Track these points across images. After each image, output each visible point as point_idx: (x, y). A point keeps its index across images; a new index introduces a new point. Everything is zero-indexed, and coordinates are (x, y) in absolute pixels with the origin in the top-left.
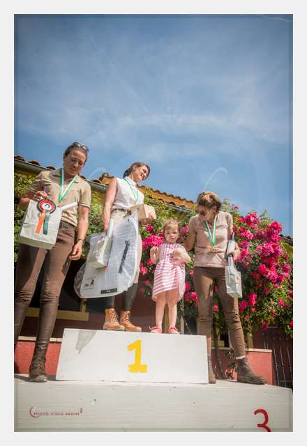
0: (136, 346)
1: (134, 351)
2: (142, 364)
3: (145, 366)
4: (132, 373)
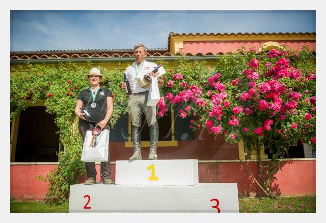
0: (152, 168)
2: (155, 176)
3: (157, 177)
4: (150, 181)
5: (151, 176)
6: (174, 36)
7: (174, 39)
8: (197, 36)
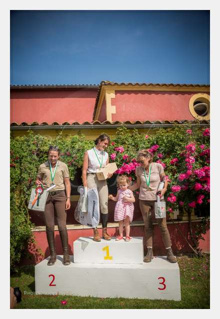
1: (106, 251)
4: (106, 260)
5: (106, 256)
6: (105, 85)
7: (106, 88)
8: (130, 86)
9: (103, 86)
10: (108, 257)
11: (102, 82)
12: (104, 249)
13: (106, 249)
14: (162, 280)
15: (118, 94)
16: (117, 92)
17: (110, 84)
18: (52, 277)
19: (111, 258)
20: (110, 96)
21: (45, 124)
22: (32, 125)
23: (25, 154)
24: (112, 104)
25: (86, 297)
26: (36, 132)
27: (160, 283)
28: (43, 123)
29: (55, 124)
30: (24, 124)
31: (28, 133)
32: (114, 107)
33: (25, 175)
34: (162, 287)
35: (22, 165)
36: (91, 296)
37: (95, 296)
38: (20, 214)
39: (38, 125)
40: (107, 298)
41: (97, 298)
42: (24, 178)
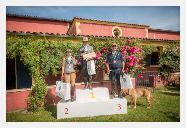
1: (92, 94)
5: (92, 96)
7: (76, 21)
8: (87, 20)
9: (75, 19)
10: (93, 97)
11: (75, 17)
12: (91, 94)
13: (92, 93)
14: (119, 105)
15: (82, 24)
16: (81, 23)
17: (78, 19)
18: (66, 109)
19: (95, 97)
20: (78, 24)
21: (52, 34)
22: (45, 34)
23: (43, 49)
24: (79, 29)
25: (84, 117)
26: (48, 38)
27: (119, 107)
28: (52, 33)
29: (58, 34)
30: (41, 33)
31: (44, 38)
32: (80, 30)
33: (43, 60)
34: (119, 108)
35: (41, 54)
36: (87, 117)
37: (89, 116)
38: (40, 80)
39: (49, 34)
40: (94, 116)
41: (89, 117)
42: (42, 61)
